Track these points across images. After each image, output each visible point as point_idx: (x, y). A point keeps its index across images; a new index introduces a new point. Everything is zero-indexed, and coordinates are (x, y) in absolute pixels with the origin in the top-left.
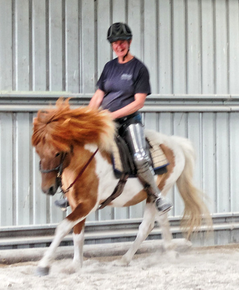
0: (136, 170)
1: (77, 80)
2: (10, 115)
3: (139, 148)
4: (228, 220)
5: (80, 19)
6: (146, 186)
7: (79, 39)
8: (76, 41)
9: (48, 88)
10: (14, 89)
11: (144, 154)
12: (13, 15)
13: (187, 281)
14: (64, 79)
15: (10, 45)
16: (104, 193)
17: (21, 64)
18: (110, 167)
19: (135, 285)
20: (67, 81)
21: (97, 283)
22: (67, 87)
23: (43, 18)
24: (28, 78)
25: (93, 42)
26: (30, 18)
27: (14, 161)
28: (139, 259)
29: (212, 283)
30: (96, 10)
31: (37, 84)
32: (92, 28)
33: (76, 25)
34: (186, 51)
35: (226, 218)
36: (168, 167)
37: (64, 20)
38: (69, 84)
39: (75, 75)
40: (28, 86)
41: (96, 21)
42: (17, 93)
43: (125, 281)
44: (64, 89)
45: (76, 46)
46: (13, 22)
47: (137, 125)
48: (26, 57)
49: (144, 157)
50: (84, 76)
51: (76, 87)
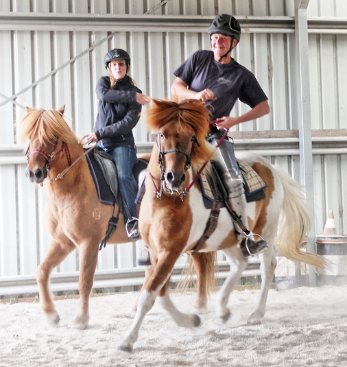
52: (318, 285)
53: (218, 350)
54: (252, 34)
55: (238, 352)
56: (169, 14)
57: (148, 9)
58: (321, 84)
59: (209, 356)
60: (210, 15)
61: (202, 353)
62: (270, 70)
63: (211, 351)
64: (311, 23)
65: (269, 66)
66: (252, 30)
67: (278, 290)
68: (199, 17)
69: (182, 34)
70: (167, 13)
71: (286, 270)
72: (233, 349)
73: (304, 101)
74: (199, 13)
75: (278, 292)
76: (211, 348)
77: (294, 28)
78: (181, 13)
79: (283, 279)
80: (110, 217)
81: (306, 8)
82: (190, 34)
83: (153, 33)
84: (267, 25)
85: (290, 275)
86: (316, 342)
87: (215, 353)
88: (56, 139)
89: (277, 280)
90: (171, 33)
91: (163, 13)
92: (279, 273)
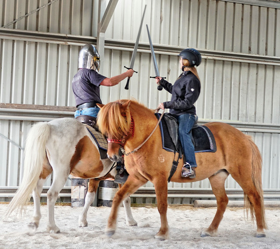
1: (245, 115)
9: (230, 119)
10: (212, 118)
12: (213, 80)
14: (238, 114)
15: (211, 95)
17: (216, 106)
20: (240, 116)
22: (240, 118)
23: (229, 82)
24: (220, 113)
30: (257, 79)
31: (224, 116)
32: (255, 88)
37: (240, 84)
39: (244, 112)
40: (220, 117)
42: (214, 120)
44: (238, 119)
45: (245, 97)
46: (213, 84)
48: (220, 102)
50: (249, 113)
51: (244, 119)
52: (98, 206)
53: (26, 243)
54: (69, 46)
55: (39, 245)
56: (18, 29)
57: (5, 25)
59: (20, 246)
60: (43, 32)
61: (16, 244)
63: (22, 243)
64: (106, 42)
66: (69, 43)
67: (72, 207)
68: (37, 32)
69: (25, 42)
70: (16, 28)
71: (78, 195)
72: (36, 243)
74: (37, 30)
76: (22, 241)
77: (96, 44)
78: (26, 29)
79: (76, 200)
81: (104, 32)
82: (30, 43)
83: (7, 40)
84: (79, 41)
85: (81, 198)
86: (88, 242)
87: (24, 245)
89: (72, 200)
90: (18, 41)
91: (14, 28)
92: (74, 196)
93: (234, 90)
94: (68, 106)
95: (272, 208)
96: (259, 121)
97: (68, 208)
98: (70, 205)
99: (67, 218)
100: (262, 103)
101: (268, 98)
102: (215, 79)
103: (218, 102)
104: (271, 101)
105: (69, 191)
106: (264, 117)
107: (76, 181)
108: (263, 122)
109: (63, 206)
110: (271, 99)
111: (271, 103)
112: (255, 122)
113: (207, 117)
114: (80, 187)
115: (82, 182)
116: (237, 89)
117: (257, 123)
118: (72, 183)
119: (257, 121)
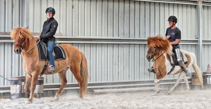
0: (178, 63)
1: (123, 33)
2: (101, 45)
3: (179, 57)
4: (173, 81)
5: (124, 13)
6: (182, 68)
7: (124, 20)
8: (123, 21)
9: (113, 36)
11: (180, 58)
12: (102, 11)
13: (160, 101)
14: (119, 33)
15: (101, 22)
16: (168, 70)
17: (104, 28)
18: (170, 62)
19: (142, 102)
21: (130, 101)
22: (120, 36)
23: (112, 13)
24: (107, 33)
25: (128, 21)
26: (108, 13)
27: (102, 60)
28: (143, 94)
29: (168, 102)
30: (129, 10)
31: (110, 34)
32: (128, 16)
33: (123, 15)
34: (160, 24)
35: (172, 80)
36: (188, 62)
37: (119, 13)
38: (121, 35)
39: (122, 32)
40: (107, 35)
41: (129, 14)
42: (103, 37)
43: (139, 101)
44: (119, 36)
46: (102, 14)
47: (178, 49)
49: (180, 59)
50: (125, 32)
51: (123, 36)
58: (34, 14)
62: (12, 7)
65: (12, 5)
67: (11, 99)
71: (15, 91)
73: (26, 21)
75: (12, 100)
79: (14, 94)
80: (44, 65)
85: (17, 93)
88: (24, 38)
89: (11, 95)
92: (12, 92)
93: (115, 17)
94: (6, 31)
95: (142, 92)
96: (132, 37)
97: (8, 100)
98: (10, 98)
99: (9, 107)
100: (134, 26)
101: (137, 22)
102: (103, 11)
103: (106, 26)
104: (139, 24)
105: (9, 88)
106: (135, 35)
107: (13, 82)
108: (135, 38)
109: (5, 99)
110: (139, 23)
111: (139, 25)
112: (129, 38)
113: (99, 36)
114: (16, 85)
115: (18, 82)
116: (117, 17)
117: (131, 38)
118: (11, 83)
119: (130, 37)
